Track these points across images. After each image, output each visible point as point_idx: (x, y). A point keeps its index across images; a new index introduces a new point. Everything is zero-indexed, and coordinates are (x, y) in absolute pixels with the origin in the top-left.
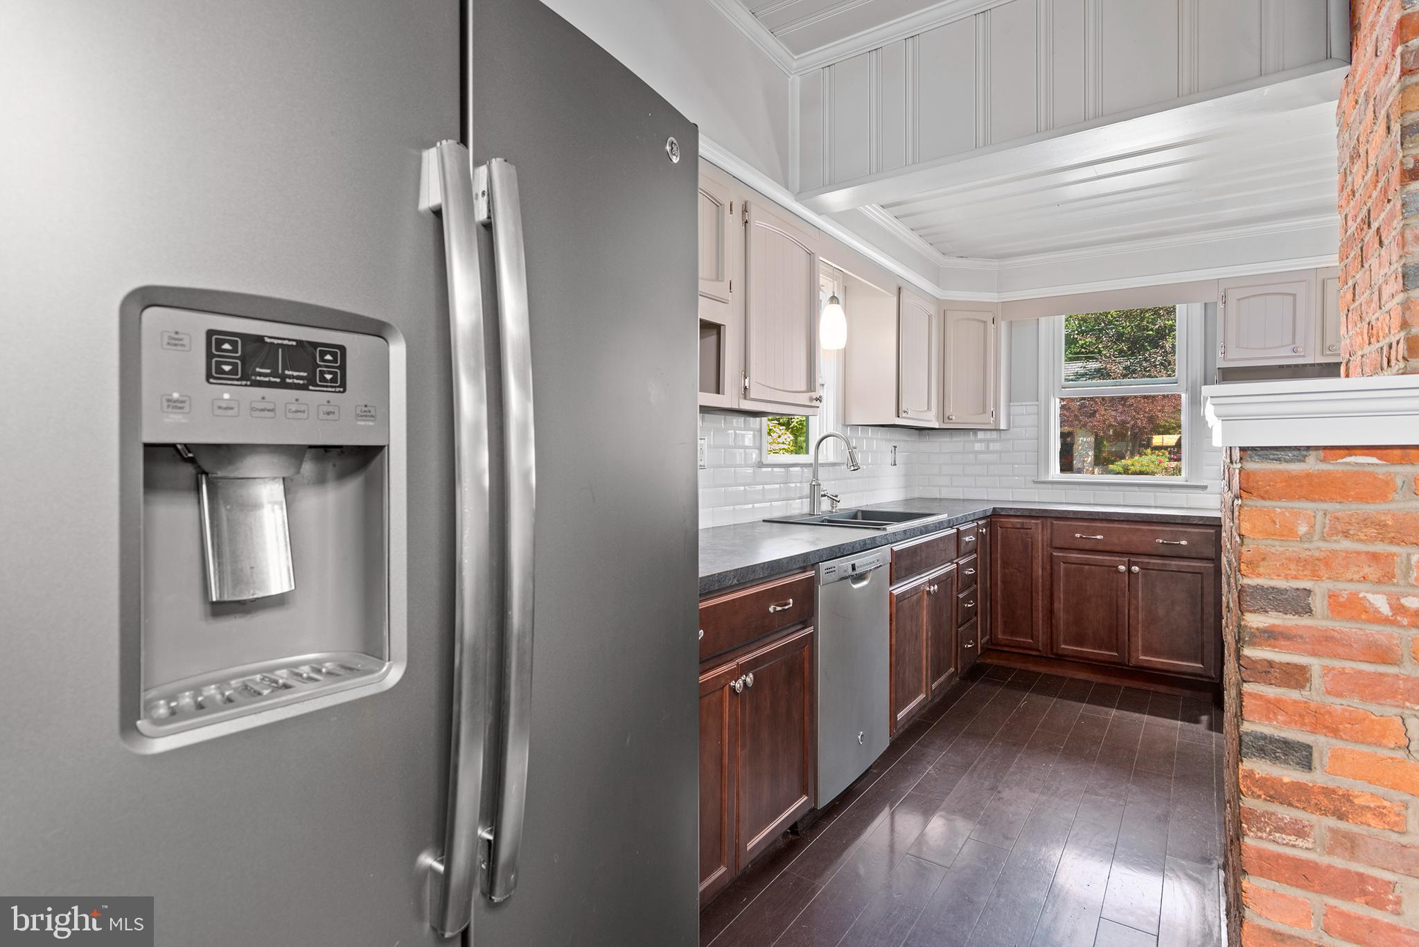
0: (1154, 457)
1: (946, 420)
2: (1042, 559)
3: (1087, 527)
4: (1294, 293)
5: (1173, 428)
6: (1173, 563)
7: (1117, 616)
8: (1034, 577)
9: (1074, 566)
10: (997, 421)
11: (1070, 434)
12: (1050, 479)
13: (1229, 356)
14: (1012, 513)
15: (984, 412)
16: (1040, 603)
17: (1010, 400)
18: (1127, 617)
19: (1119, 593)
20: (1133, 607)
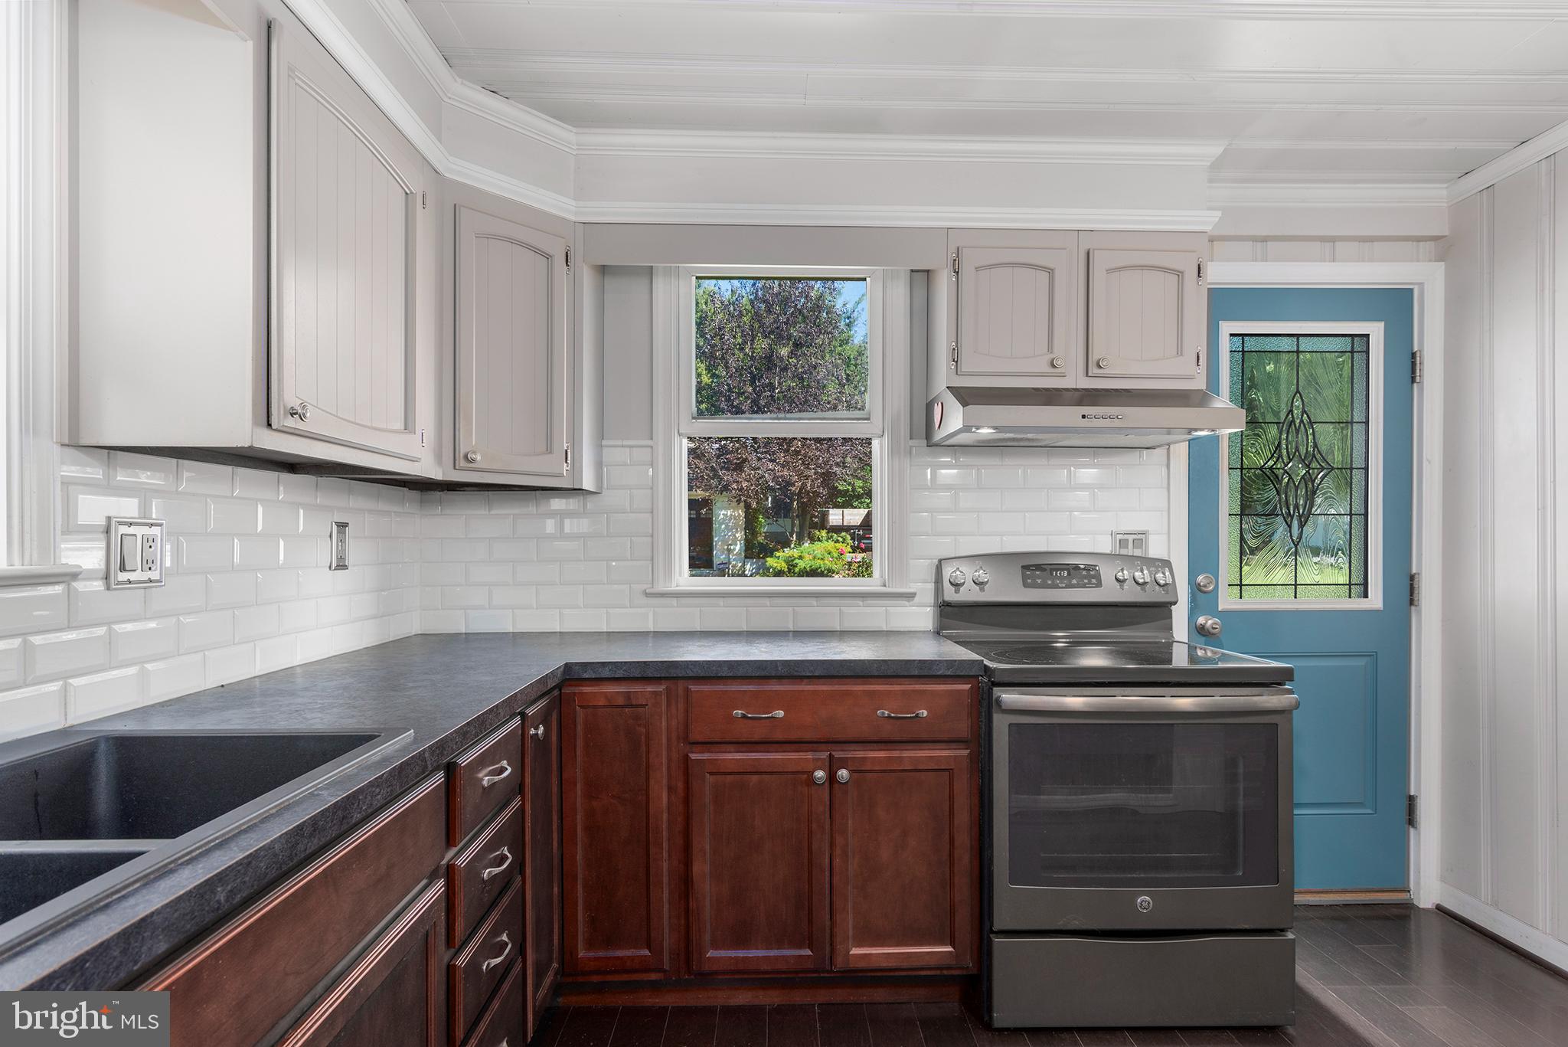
0: (830, 545)
1: (463, 463)
2: (669, 768)
3: (756, 695)
4: (1051, 266)
5: (859, 497)
6: (906, 754)
7: (810, 873)
8: (652, 812)
9: (730, 778)
10: (576, 471)
11: (706, 503)
12: (673, 588)
13: (965, 368)
14: (606, 673)
15: (549, 450)
16: (665, 865)
17: (601, 434)
18: (827, 873)
19: (814, 826)
20: (838, 851)
